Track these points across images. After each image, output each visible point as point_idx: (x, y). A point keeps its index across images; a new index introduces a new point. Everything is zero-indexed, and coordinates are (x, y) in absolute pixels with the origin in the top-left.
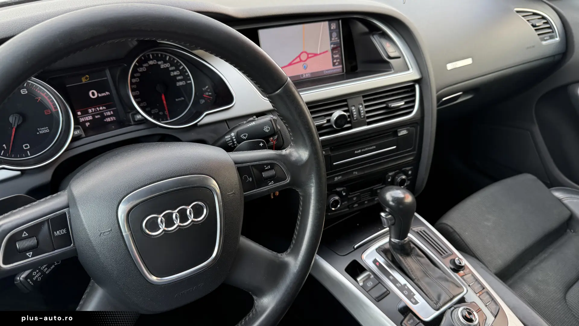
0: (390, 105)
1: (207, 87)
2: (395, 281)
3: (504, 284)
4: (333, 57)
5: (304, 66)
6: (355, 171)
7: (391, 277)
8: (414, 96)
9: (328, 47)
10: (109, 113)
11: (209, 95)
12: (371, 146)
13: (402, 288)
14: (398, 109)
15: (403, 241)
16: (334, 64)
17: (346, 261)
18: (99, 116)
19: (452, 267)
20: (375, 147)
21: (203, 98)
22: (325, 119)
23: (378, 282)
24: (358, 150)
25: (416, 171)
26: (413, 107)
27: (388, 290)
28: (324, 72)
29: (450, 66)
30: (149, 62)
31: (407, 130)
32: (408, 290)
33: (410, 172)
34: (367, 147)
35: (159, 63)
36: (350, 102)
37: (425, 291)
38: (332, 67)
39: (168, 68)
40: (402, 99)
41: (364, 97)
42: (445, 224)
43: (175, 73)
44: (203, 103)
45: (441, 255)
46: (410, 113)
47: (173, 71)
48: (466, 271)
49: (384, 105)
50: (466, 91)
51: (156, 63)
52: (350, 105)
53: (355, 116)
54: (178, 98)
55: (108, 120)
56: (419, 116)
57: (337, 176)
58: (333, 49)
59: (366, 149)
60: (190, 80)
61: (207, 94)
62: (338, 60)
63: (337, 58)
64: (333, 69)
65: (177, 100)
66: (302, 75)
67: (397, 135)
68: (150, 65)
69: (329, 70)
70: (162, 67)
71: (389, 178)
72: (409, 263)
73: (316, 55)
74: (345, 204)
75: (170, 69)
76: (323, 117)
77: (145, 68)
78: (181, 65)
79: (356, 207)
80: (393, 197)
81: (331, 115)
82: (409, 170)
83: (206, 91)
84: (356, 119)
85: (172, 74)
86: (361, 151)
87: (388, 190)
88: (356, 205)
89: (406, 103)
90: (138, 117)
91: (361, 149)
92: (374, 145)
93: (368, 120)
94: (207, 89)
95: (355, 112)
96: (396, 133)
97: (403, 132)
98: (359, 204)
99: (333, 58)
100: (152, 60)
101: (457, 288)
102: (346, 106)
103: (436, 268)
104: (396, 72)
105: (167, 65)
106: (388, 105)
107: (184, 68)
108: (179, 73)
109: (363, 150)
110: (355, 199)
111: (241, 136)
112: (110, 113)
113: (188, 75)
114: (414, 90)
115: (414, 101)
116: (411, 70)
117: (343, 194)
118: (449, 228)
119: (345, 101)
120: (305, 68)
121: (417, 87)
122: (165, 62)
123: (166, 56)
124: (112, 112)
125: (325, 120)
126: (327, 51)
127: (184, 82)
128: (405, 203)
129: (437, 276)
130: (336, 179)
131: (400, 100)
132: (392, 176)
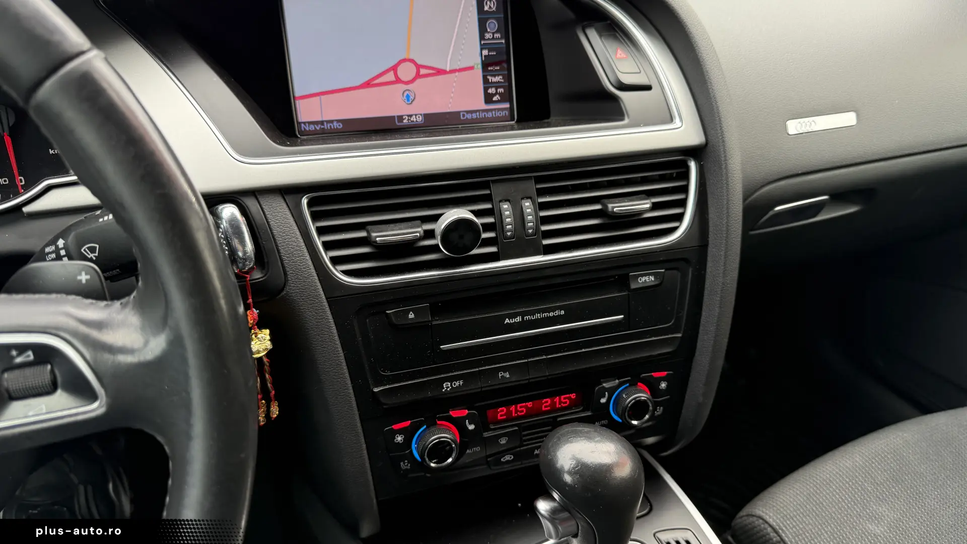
0: (610, 206)
4: (485, 81)
5: (405, 94)
6: (504, 369)
8: (685, 189)
9: (473, 56)
12: (553, 310)
14: (634, 219)
16: (488, 99)
20: (563, 312)
22: (418, 227)
24: (511, 316)
25: (680, 383)
26: (679, 218)
28: (461, 114)
29: (794, 127)
31: (657, 275)
33: (663, 385)
34: (539, 311)
36: (499, 190)
38: (483, 106)
40: (646, 194)
41: (539, 180)
46: (673, 230)
49: (598, 207)
50: (839, 195)
52: (496, 199)
53: (509, 227)
56: (695, 243)
57: (451, 379)
58: (486, 64)
59: (538, 316)
62: (501, 90)
63: (497, 85)
64: (483, 111)
66: (401, 118)
67: (629, 285)
69: (475, 111)
71: (604, 397)
73: (440, 72)
74: (474, 453)
76: (418, 222)
79: (508, 462)
81: (435, 218)
82: (663, 379)
84: (512, 237)
86: (523, 318)
87: (567, 439)
88: (508, 458)
89: (655, 207)
91: (523, 314)
92: (560, 308)
93: (546, 242)
95: (508, 217)
96: (623, 282)
97: (647, 280)
98: (518, 457)
99: (487, 83)
102: (488, 198)
104: (636, 124)
106: (607, 207)
109: (527, 318)
110: (503, 441)
111: (82, 250)
114: (686, 176)
115: (683, 203)
116: (677, 120)
117: (468, 428)
119: (486, 185)
120: (409, 100)
121: (693, 165)
125: (419, 229)
126: (471, 68)
130: (447, 386)
131: (643, 196)
132: (612, 391)
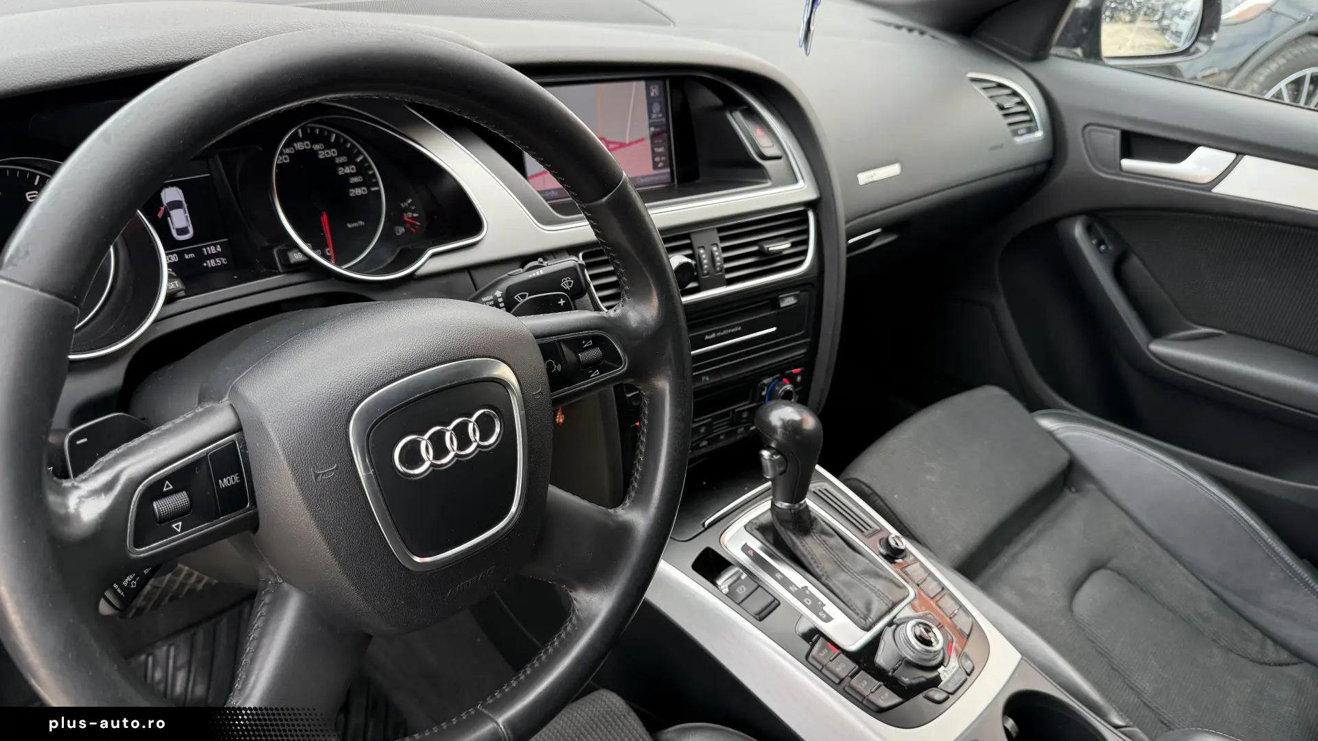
0: (766, 247)
1: (410, 201)
2: (785, 582)
3: (970, 582)
4: (653, 152)
6: (704, 374)
7: (778, 576)
8: (807, 231)
9: (645, 131)
10: (212, 250)
11: (413, 218)
12: (734, 326)
13: (800, 594)
14: (779, 256)
15: (797, 506)
16: (655, 166)
17: (693, 551)
18: (192, 255)
19: (883, 551)
20: (740, 328)
21: (402, 222)
23: (756, 585)
24: (710, 333)
25: (808, 376)
26: (805, 253)
27: (775, 599)
28: (637, 180)
29: (863, 178)
30: (295, 145)
31: (795, 296)
32: (812, 596)
33: (799, 379)
34: (726, 328)
35: (316, 147)
36: (697, 240)
37: (842, 596)
38: (651, 171)
39: (332, 158)
40: (786, 236)
41: (719, 230)
42: (856, 479)
43: (348, 170)
44: (403, 234)
45: (862, 531)
46: (800, 263)
47: (343, 165)
48: (909, 559)
49: (755, 248)
50: (887, 228)
51: (309, 147)
52: (696, 245)
53: (706, 267)
54: (350, 222)
55: (211, 263)
56: (816, 271)
58: (654, 136)
59: (725, 332)
60: (377, 184)
61: (410, 215)
62: (663, 158)
63: (660, 155)
64: (654, 176)
65: (349, 226)
67: (779, 305)
68: (298, 152)
69: (647, 176)
70: (321, 157)
71: (764, 389)
72: (809, 546)
73: (622, 145)
75: (338, 160)
77: (287, 156)
78: (359, 153)
79: (704, 446)
80: (782, 420)
82: (798, 374)
83: (407, 210)
84: (708, 274)
85: (341, 171)
86: (716, 335)
88: (704, 443)
89: (794, 245)
90: (296, 257)
91: (716, 331)
92: (738, 325)
93: (728, 276)
94: (410, 205)
95: (705, 259)
96: (775, 303)
97: (788, 301)
98: (711, 442)
99: (654, 154)
100: (302, 140)
101: (897, 589)
102: (689, 246)
103: (857, 555)
104: (775, 186)
105: (332, 153)
106: (763, 247)
107: (365, 160)
108: (355, 171)
109: (719, 334)
110: (703, 430)
111: (515, 297)
112: (216, 249)
113: (374, 175)
114: (806, 221)
115: (806, 242)
116: (801, 181)
118: (864, 487)
119: (687, 236)
121: (811, 215)
122: (328, 146)
123: (330, 133)
124: (219, 246)
126: (642, 140)
127: (365, 188)
128: (805, 430)
129: (859, 568)
131: (782, 238)
132: (768, 385)
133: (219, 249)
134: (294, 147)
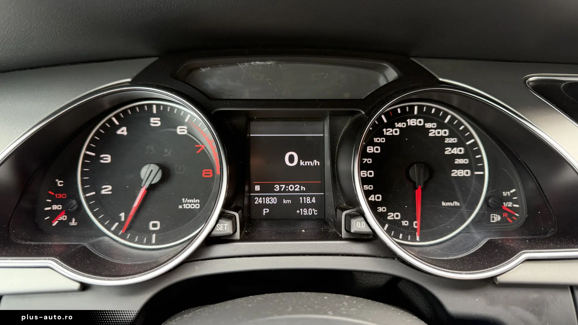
1: (513, 191)
10: (308, 200)
11: (512, 208)
18: (289, 201)
21: (499, 209)
30: (408, 120)
35: (428, 125)
39: (443, 138)
43: (456, 151)
44: (497, 222)
47: (452, 146)
51: (422, 124)
54: (446, 202)
55: (305, 212)
60: (482, 169)
61: (510, 204)
65: (444, 204)
68: (409, 127)
70: (430, 135)
75: (447, 141)
77: (398, 130)
78: (471, 137)
83: (508, 199)
85: (448, 151)
90: (358, 226)
94: (513, 195)
100: (417, 117)
105: (442, 133)
107: (475, 144)
108: (462, 153)
112: (311, 200)
113: (481, 160)
122: (441, 126)
123: (446, 114)
124: (314, 198)
127: (469, 171)
133: (314, 201)
134: (407, 123)
